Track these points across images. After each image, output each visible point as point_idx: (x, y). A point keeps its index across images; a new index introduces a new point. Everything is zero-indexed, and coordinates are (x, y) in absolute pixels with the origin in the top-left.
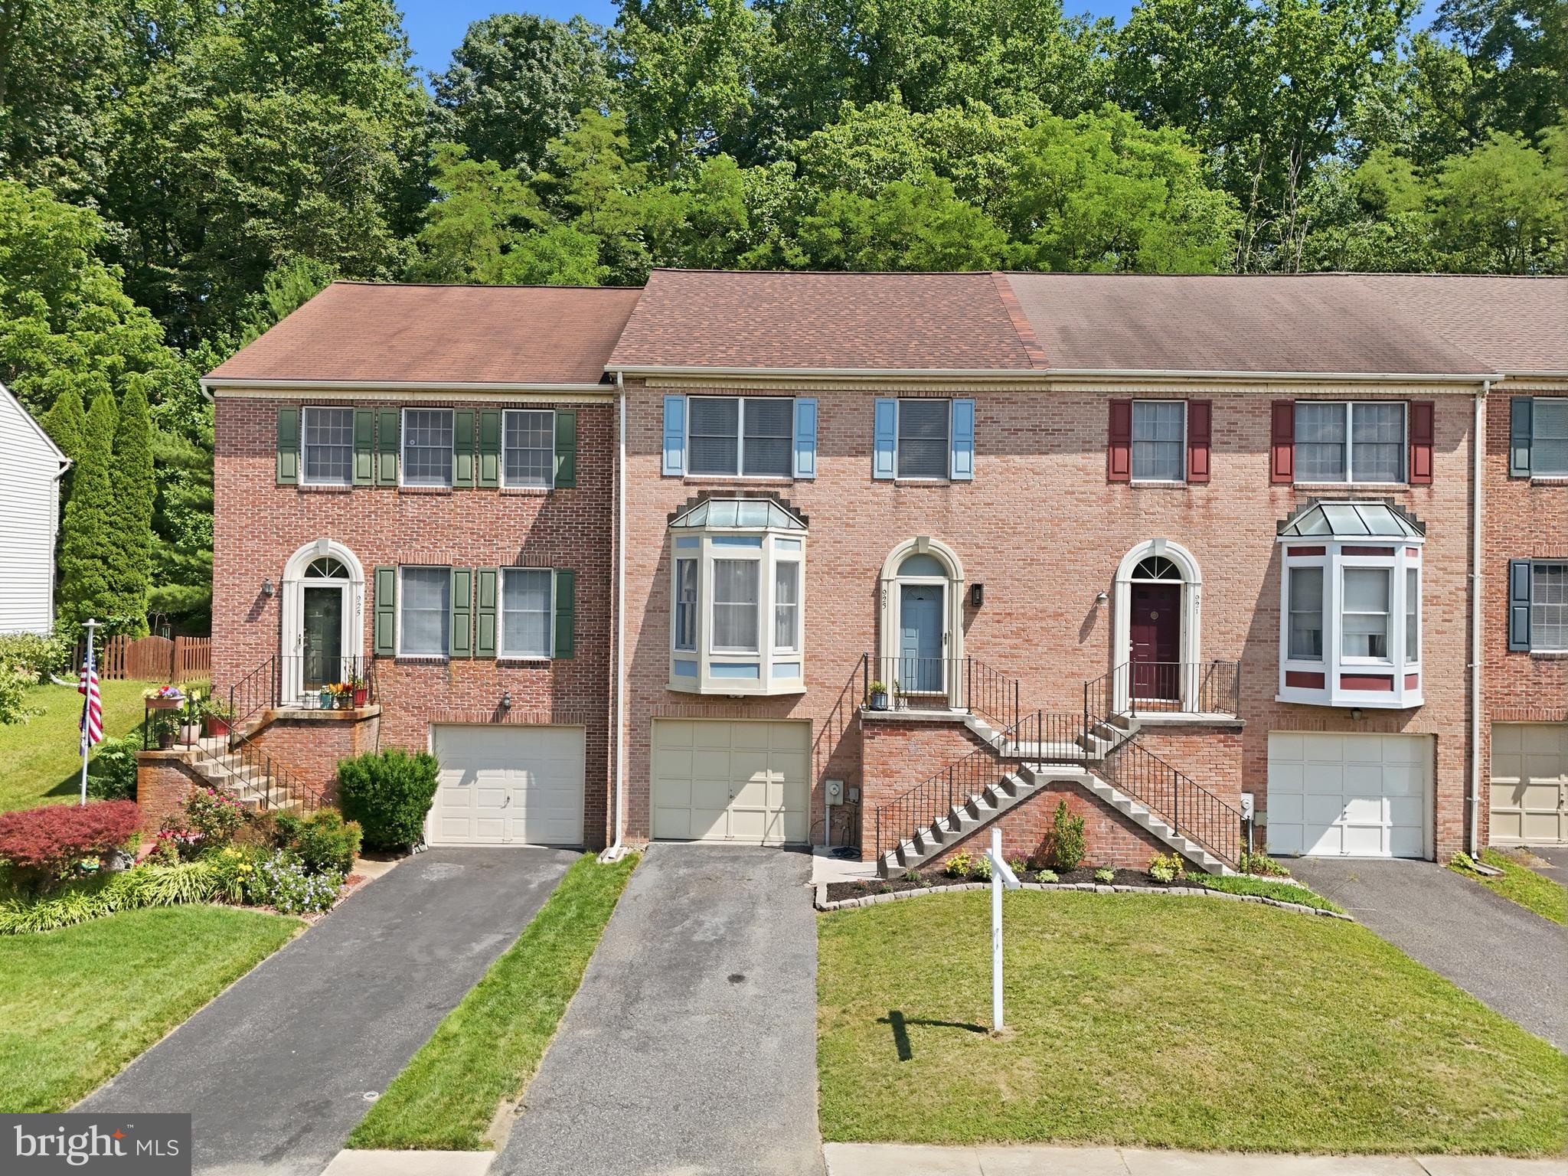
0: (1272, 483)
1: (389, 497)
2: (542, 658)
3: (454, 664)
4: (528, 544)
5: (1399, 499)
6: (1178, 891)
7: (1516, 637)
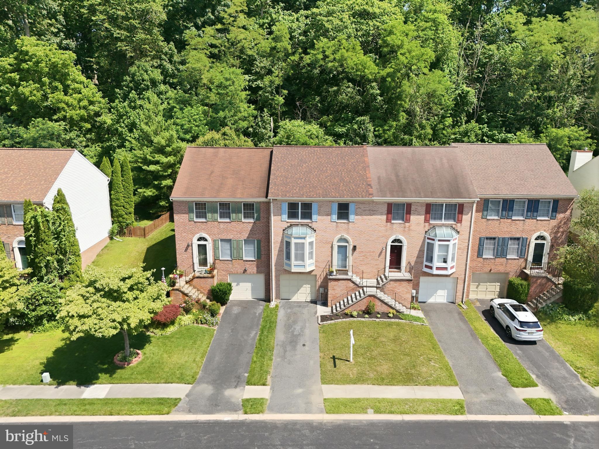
0: (425, 222)
1: (216, 223)
2: (254, 259)
3: (234, 261)
4: (250, 234)
5: (454, 226)
6: (393, 320)
7: (480, 254)
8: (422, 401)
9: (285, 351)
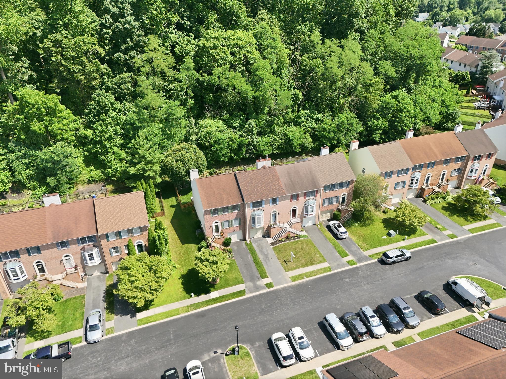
0: (304, 199)
2: (238, 226)
3: (230, 228)
4: (236, 216)
5: (315, 198)
6: (298, 239)
7: (323, 204)
8: (319, 270)
9: (266, 262)
